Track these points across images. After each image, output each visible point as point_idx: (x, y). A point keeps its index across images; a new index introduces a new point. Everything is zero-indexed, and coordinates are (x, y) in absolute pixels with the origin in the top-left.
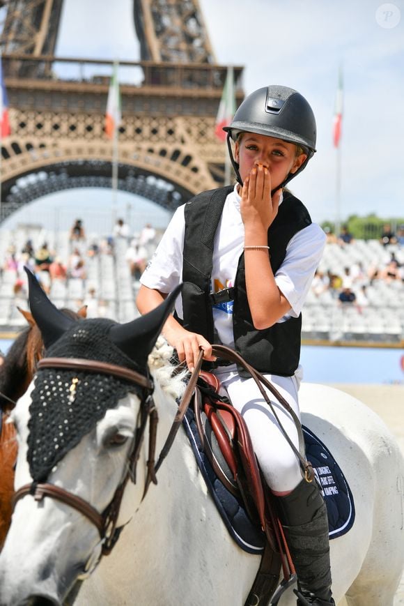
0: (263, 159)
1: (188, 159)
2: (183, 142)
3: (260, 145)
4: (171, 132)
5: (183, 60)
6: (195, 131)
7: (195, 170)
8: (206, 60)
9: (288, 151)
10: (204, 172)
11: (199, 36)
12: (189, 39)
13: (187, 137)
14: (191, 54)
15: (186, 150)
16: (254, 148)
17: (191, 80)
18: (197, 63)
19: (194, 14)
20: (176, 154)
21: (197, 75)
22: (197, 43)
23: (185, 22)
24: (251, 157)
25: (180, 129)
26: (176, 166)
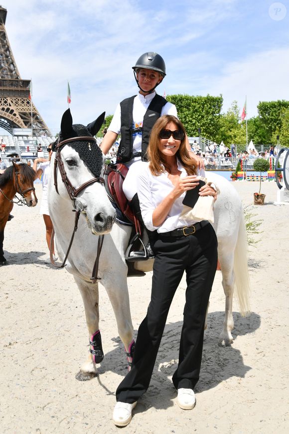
0: (147, 78)
1: (12, 111)
2: (10, 105)
3: (146, 73)
4: (6, 102)
5: (10, 78)
6: (14, 102)
7: (15, 115)
8: (17, 78)
9: (156, 75)
10: (18, 116)
11: (15, 70)
12: (11, 71)
13: (11, 103)
14: (12, 76)
15: (11, 108)
16: (144, 74)
17: (12, 85)
18: (14, 79)
19: (12, 63)
20: (8, 109)
21: (14, 83)
22: (14, 72)
23: (9, 65)
24: (143, 77)
25: (9, 101)
26: (8, 114)
